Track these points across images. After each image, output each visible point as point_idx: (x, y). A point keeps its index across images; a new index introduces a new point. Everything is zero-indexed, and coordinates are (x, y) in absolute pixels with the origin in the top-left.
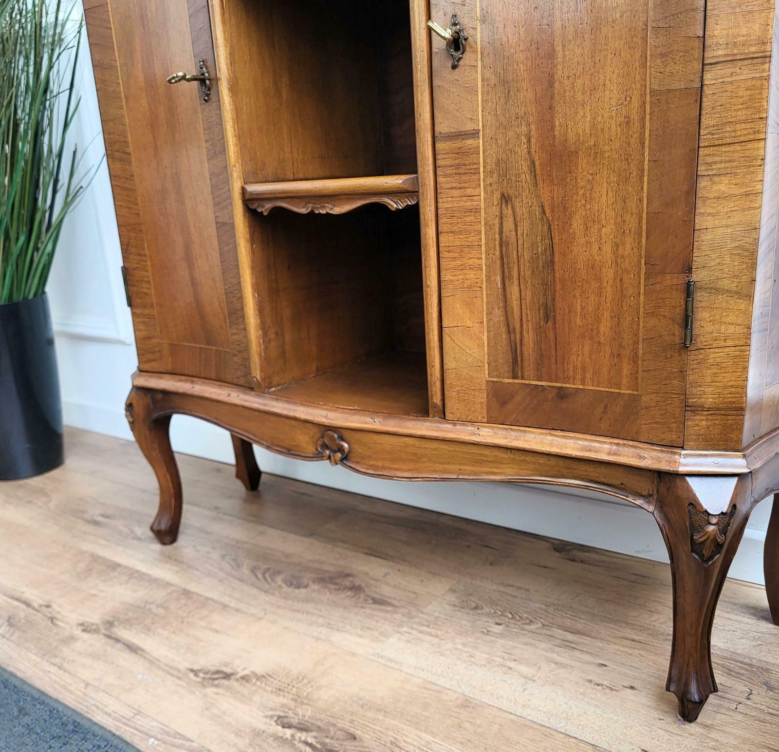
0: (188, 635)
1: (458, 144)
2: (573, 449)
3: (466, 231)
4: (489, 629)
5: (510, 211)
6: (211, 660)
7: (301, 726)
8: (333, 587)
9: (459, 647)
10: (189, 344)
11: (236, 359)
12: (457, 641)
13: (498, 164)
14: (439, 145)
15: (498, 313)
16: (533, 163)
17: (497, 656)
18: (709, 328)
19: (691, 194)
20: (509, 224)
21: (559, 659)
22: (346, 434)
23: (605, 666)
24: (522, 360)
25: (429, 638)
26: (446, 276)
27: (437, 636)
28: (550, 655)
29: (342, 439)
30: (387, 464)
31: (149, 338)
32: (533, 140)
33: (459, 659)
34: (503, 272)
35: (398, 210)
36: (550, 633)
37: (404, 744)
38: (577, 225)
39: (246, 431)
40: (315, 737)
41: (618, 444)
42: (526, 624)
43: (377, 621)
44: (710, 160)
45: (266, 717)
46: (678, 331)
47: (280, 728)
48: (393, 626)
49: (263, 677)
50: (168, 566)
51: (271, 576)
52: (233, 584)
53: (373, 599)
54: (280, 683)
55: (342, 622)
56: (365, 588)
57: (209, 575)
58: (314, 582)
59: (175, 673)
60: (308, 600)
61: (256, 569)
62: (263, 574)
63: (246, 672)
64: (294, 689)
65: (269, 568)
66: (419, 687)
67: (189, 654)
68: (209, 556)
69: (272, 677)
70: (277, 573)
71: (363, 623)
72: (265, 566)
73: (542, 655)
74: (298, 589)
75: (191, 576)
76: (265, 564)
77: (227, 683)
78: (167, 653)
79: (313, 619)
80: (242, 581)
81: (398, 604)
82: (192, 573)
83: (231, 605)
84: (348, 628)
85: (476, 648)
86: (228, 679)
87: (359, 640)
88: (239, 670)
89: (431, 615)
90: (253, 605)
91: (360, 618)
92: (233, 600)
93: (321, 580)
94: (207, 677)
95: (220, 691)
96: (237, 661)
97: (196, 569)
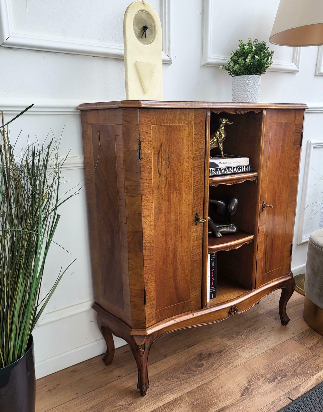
0: (220, 395)
1: (262, 227)
4: (243, 338)
5: (268, 238)
6: (238, 392)
8: (206, 358)
9: (249, 344)
12: (246, 344)
14: (259, 228)
15: (264, 261)
16: (271, 228)
17: (256, 340)
19: (292, 229)
20: (267, 241)
21: (260, 332)
22: (237, 305)
24: (267, 269)
25: (243, 348)
29: (236, 307)
31: (151, 313)
32: (272, 224)
34: (266, 251)
35: (249, 243)
36: (249, 330)
37: (285, 363)
38: (276, 239)
40: (280, 377)
41: (281, 278)
42: (243, 332)
43: (230, 355)
45: (269, 384)
47: (274, 382)
48: (234, 353)
49: (250, 381)
50: (164, 396)
51: (191, 370)
52: (191, 380)
53: (218, 352)
54: (255, 378)
55: (228, 361)
56: (210, 353)
57: (180, 385)
58: (201, 362)
59: (242, 400)
60: (212, 365)
61: (183, 373)
62: (188, 372)
63: (247, 385)
64: (258, 376)
65: (184, 370)
66: (264, 355)
67: (232, 396)
68: (164, 384)
69: (251, 380)
70: (189, 369)
71: (231, 357)
72: (183, 370)
73: (258, 334)
74: (204, 366)
75: (177, 390)
76: (181, 370)
77: (251, 389)
78: (229, 401)
79: (224, 366)
80: (190, 378)
81: (223, 349)
82: (176, 390)
83: (205, 382)
84: (231, 360)
85: (251, 342)
86: (249, 389)
87: (238, 360)
88: (245, 386)
89: (232, 345)
90: (209, 377)
91: (227, 357)
92: (203, 381)
93: (200, 360)
94: (246, 393)
95: (254, 391)
96: (241, 385)
97: (173, 388)
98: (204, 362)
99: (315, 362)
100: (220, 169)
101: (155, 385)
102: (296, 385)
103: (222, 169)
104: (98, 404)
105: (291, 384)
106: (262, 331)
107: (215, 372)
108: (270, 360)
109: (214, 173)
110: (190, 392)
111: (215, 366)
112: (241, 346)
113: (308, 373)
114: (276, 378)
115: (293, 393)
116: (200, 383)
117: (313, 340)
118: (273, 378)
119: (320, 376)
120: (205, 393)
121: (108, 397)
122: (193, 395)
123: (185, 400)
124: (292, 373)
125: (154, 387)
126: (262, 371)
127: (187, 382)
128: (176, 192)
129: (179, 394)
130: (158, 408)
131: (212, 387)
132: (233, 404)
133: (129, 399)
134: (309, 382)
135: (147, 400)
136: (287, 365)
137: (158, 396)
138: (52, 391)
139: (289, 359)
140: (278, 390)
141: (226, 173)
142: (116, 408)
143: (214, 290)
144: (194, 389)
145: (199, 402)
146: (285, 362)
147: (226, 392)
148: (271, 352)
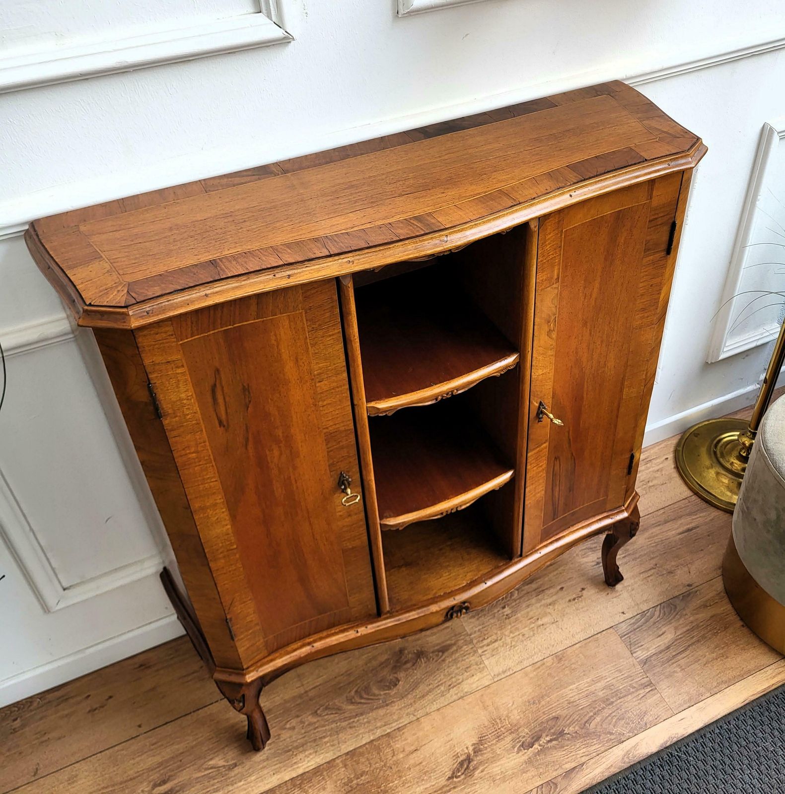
0: (409, 769)
1: (538, 449)
3: (538, 480)
4: (505, 614)
5: (558, 461)
6: (447, 766)
7: (535, 738)
8: (409, 665)
9: (512, 635)
12: (507, 633)
13: (554, 447)
14: (530, 454)
16: (570, 439)
17: (530, 624)
20: (557, 468)
21: (549, 601)
23: (562, 588)
24: (558, 512)
25: (496, 644)
27: (496, 641)
28: (543, 602)
29: (466, 603)
33: (522, 641)
34: (553, 485)
37: (573, 699)
38: (587, 453)
40: (547, 736)
43: (462, 660)
45: (518, 753)
47: (530, 749)
48: (473, 655)
49: (481, 741)
50: (301, 756)
51: (368, 694)
52: (362, 721)
53: (439, 651)
54: (493, 734)
55: (452, 678)
56: (423, 649)
57: (337, 732)
58: (396, 673)
59: (448, 788)
60: (416, 685)
61: (351, 700)
62: (361, 697)
63: (471, 748)
64: (502, 729)
65: (356, 691)
66: (534, 671)
67: (432, 774)
68: (306, 723)
69: (485, 736)
70: (367, 689)
71: (461, 668)
72: (353, 693)
73: (541, 606)
74: (398, 686)
75: (328, 744)
76: (350, 692)
77: (475, 762)
78: (422, 788)
79: (439, 692)
80: (362, 714)
81: (453, 642)
82: (326, 743)
83: (389, 731)
84: (460, 677)
85: (517, 629)
86: (473, 760)
87: (476, 678)
88: (467, 751)
89: (475, 632)
90: (399, 718)
91: (454, 667)
92: (384, 728)
93: (396, 668)
94: (463, 771)
95: (481, 768)
96: (458, 750)
97: (321, 738)
98: (401, 675)
99: (639, 703)
101: (288, 726)
102: (573, 765)
104: (173, 758)
105: (563, 760)
106: (554, 598)
107: (417, 705)
108: (544, 686)
110: (351, 754)
111: (423, 688)
112: (494, 637)
113: (611, 734)
114: (538, 738)
115: (559, 786)
116: (379, 733)
117: (659, 638)
118: (533, 738)
119: (635, 747)
120: (380, 759)
121: (194, 743)
122: (355, 761)
123: (337, 773)
124: (577, 728)
125: (286, 729)
126: (515, 716)
127: (354, 724)
129: (329, 756)
130: (279, 786)
131: (398, 745)
133: (230, 755)
134: (604, 760)
135: (264, 761)
136: (575, 704)
137: (289, 752)
138: (97, 711)
139: (587, 687)
140: (532, 772)
142: (203, 774)
144: (361, 747)
145: (362, 782)
146: (572, 697)
147: (424, 764)
148: (553, 663)
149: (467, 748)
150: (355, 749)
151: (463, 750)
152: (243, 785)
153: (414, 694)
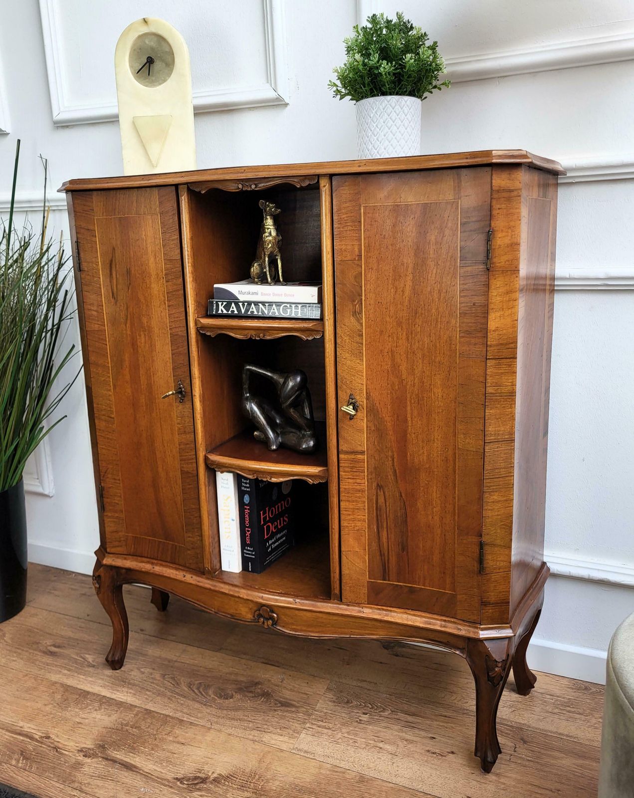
0: (164, 750)
1: (353, 456)
2: (421, 623)
3: (356, 501)
4: (360, 718)
5: (382, 493)
6: (187, 768)
8: (251, 695)
9: (346, 735)
10: (149, 538)
11: (189, 552)
12: (344, 731)
13: (375, 468)
14: (341, 456)
15: (375, 546)
16: (395, 471)
17: (371, 740)
18: (491, 563)
19: (481, 499)
20: (381, 500)
21: (408, 737)
22: (275, 609)
23: (434, 738)
24: (389, 571)
25: (326, 731)
26: (344, 523)
27: (329, 729)
28: (401, 734)
29: (273, 612)
30: (304, 628)
31: (117, 532)
32: (395, 460)
33: (348, 745)
34: (378, 524)
35: (313, 484)
36: (397, 717)
38: (420, 505)
39: (198, 601)
41: (445, 621)
42: (381, 711)
43: (288, 721)
44: (489, 485)
46: (476, 565)
48: (300, 724)
49: (228, 778)
51: (204, 690)
52: (179, 700)
53: (280, 702)
54: (241, 781)
55: (266, 724)
56: (272, 693)
57: (159, 694)
58: (236, 692)
59: (167, 783)
60: (237, 709)
61: (191, 685)
62: (198, 689)
63: (215, 775)
64: (252, 784)
65: (200, 683)
66: (330, 770)
67: (171, 766)
68: (153, 676)
69: (234, 777)
70: (208, 687)
71: (280, 724)
72: (197, 682)
73: (396, 735)
74: (227, 700)
75: (146, 696)
76: (196, 680)
77: (205, 786)
78: (155, 767)
79: (245, 725)
80: (185, 697)
81: (298, 705)
82: (146, 694)
83: (185, 719)
84: (271, 729)
85: (356, 735)
86: (205, 783)
87: (281, 738)
88: (210, 774)
89: (321, 712)
90: (201, 718)
91: (277, 720)
92: (185, 715)
93: (240, 690)
94: (190, 783)
95: (203, 793)
96: (206, 768)
97: (147, 690)
98: (238, 696)
100: (237, 304)
101: (142, 670)
103: (240, 304)
104: (78, 640)
106: (415, 739)
107: (221, 720)
108: (323, 786)
109: (222, 311)
110: (148, 712)
111: (240, 714)
112: (331, 725)
116: (178, 715)
120: (158, 729)
121: (95, 641)
122: (144, 717)
123: (127, 714)
125: (139, 670)
126: (274, 785)
127: (173, 699)
128: (145, 335)
129: (137, 702)
130: (94, 694)
131: (177, 731)
132: (150, 776)
133: (99, 660)
137: (125, 682)
141: (249, 313)
142: (76, 658)
143: (252, 555)
144: (158, 713)
145: (130, 731)
147: (175, 755)
148: (352, 779)
149: (213, 773)
150: (153, 711)
151: (208, 772)
152: (83, 678)
153: (229, 713)
